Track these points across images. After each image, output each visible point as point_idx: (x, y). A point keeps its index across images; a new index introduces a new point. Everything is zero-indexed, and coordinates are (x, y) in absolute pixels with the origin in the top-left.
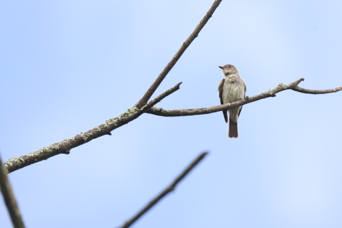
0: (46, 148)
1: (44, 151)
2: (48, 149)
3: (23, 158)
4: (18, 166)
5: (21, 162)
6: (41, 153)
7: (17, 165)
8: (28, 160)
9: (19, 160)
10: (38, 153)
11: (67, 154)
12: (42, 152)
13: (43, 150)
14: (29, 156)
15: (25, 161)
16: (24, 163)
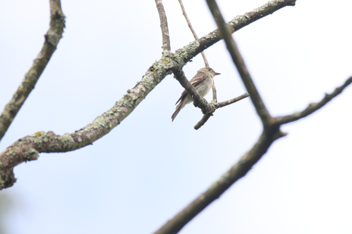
0: (270, 2)
1: (269, 6)
2: (272, 3)
3: (248, 15)
4: (244, 23)
5: (246, 19)
6: (266, 8)
7: (242, 22)
8: (253, 16)
9: (244, 17)
10: (263, 8)
11: (293, 6)
12: (267, 6)
13: (268, 4)
14: (254, 12)
15: (250, 17)
16: (249, 19)
